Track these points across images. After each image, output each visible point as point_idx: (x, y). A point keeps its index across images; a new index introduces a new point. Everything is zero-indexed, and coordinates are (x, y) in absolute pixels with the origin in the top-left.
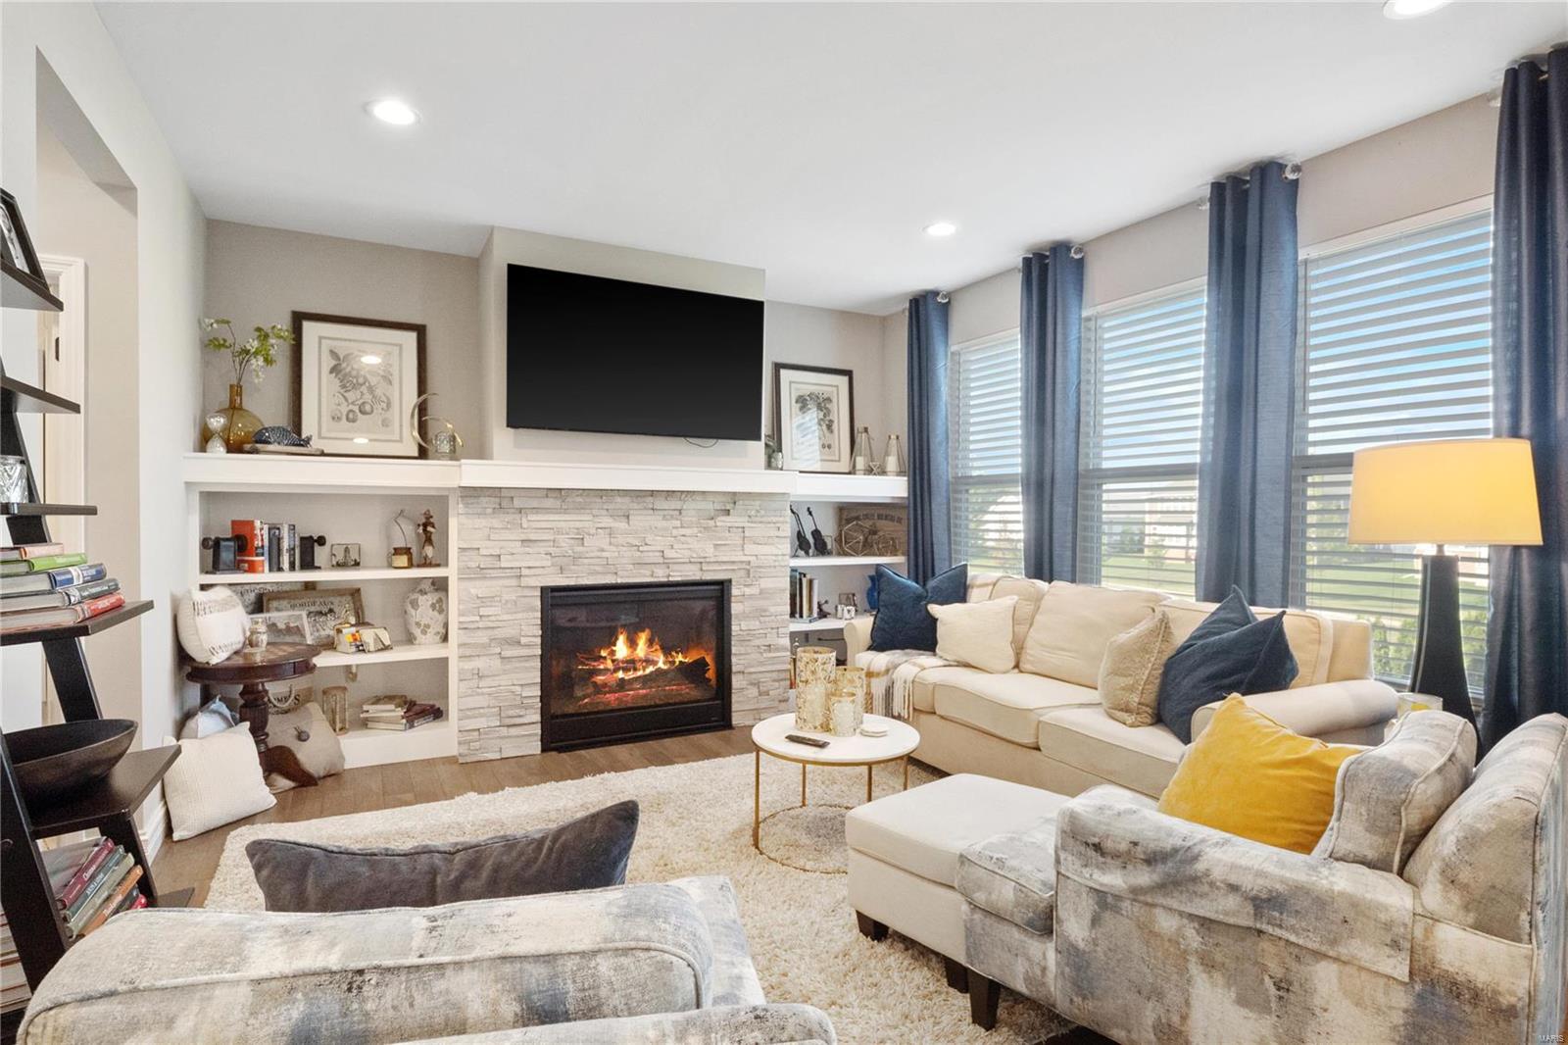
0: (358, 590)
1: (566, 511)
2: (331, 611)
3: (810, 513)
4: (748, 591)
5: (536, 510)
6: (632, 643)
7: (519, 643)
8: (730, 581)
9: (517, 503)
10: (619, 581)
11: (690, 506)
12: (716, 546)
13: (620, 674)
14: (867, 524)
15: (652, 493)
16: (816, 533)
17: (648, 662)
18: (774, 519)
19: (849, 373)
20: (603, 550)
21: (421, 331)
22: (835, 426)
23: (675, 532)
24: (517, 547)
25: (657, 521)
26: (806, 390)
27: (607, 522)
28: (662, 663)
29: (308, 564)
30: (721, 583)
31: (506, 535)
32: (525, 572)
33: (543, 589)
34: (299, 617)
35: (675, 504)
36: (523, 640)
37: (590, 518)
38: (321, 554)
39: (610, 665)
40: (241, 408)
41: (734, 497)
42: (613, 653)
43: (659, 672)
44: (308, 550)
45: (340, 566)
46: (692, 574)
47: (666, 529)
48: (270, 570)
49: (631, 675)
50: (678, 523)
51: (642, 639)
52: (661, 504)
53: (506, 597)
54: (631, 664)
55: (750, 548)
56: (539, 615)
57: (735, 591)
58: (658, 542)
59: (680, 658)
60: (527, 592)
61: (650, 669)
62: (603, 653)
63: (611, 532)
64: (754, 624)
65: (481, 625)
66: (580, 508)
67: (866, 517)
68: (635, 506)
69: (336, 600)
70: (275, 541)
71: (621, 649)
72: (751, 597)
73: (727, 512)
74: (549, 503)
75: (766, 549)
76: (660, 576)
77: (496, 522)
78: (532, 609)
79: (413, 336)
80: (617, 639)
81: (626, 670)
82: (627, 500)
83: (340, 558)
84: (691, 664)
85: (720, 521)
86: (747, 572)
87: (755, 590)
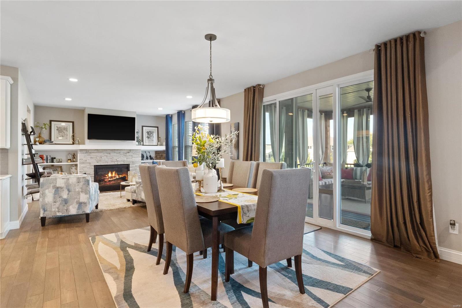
0: (61, 167)
1: (99, 153)
2: (57, 170)
3: (149, 152)
4: (133, 166)
5: (93, 153)
6: (112, 174)
7: (90, 174)
8: (129, 164)
9: (90, 151)
10: (108, 164)
11: (122, 152)
12: (127, 158)
13: (110, 179)
14: (161, 154)
15: (114, 150)
16: (150, 156)
17: (115, 177)
18: (138, 154)
19: (158, 127)
20: (105, 159)
21: (73, 122)
23: (119, 156)
24: (90, 159)
25: (115, 154)
26: (148, 131)
27: (106, 154)
28: (117, 177)
29: (53, 162)
30: (128, 164)
31: (88, 157)
32: (91, 163)
33: (94, 166)
34: (51, 171)
35: (119, 151)
36: (91, 174)
37: (103, 154)
38: (55, 160)
39: (108, 178)
40: (41, 137)
41: (130, 150)
42: (108, 175)
43: (117, 179)
44: (53, 159)
45: (58, 162)
46: (122, 163)
47: (117, 156)
48: (46, 163)
49: (112, 179)
50: (119, 154)
51: (114, 173)
52: (116, 151)
53: (87, 167)
54: (112, 177)
55: (133, 159)
56: (94, 170)
57: (130, 166)
58: (115, 158)
59: (121, 176)
60: (92, 166)
61: (115, 178)
62: (106, 176)
63: (107, 156)
65: (83, 171)
66: (101, 152)
67: (161, 153)
68: (111, 152)
69: (57, 168)
70: (47, 158)
71: (110, 175)
72: (134, 167)
73: (129, 153)
74: (95, 151)
75: (137, 159)
76: (116, 163)
77: (86, 155)
78: (92, 169)
79: (71, 123)
80: (109, 173)
81: (111, 178)
82: (110, 151)
83: (58, 161)
84: (123, 177)
85: (128, 154)
86: (133, 163)
87: (134, 166)
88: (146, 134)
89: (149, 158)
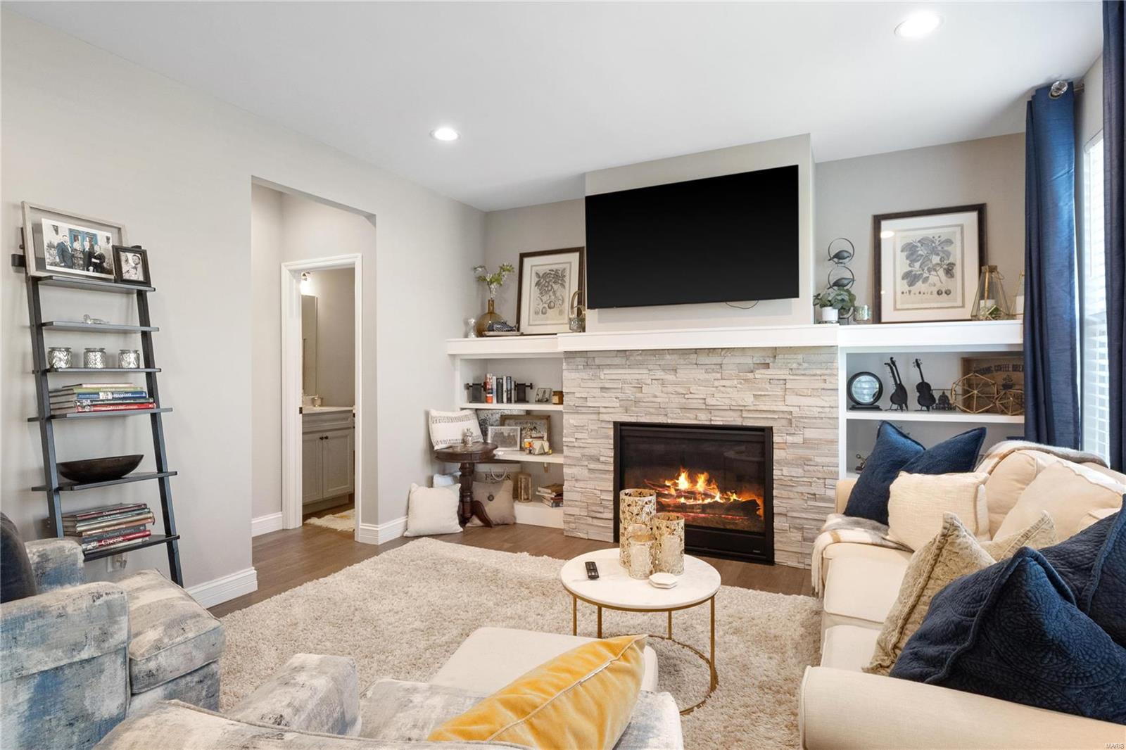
0: (549, 416)
1: (630, 367)
2: (535, 428)
3: (918, 365)
4: (790, 439)
5: (609, 366)
6: (693, 480)
7: (599, 460)
8: (771, 428)
9: (597, 361)
10: (670, 421)
11: (728, 360)
12: (755, 396)
13: (683, 500)
15: (696, 351)
16: (924, 388)
17: (706, 495)
18: (818, 372)
20: (656, 397)
22: (957, 270)
23: (716, 383)
24: (597, 392)
25: (700, 374)
26: (916, 237)
27: (660, 374)
28: (718, 497)
29: (522, 399)
30: (762, 429)
31: (590, 384)
32: (602, 410)
33: (615, 423)
34: (516, 430)
35: (715, 359)
36: (602, 459)
37: (646, 371)
38: (532, 394)
39: (673, 492)
40: (494, 313)
41: (775, 352)
42: (676, 484)
43: (714, 505)
44: (521, 392)
45: (540, 401)
47: (707, 380)
48: (498, 402)
49: (691, 502)
50: (719, 376)
51: (702, 478)
52: (703, 359)
53: (592, 427)
54: (690, 494)
55: (792, 399)
56: (612, 441)
57: (776, 439)
58: (700, 392)
59: (734, 497)
60: (604, 425)
61: (708, 501)
62: (668, 483)
63: (663, 382)
64: (797, 472)
65: (576, 444)
66: (640, 365)
67: (999, 368)
68: (682, 361)
69: (538, 422)
70: (500, 385)
71: (683, 482)
72: (794, 445)
73: (767, 366)
74: (617, 361)
75: (823, 401)
76: (703, 419)
77: (584, 375)
78: (607, 437)
79: (579, 256)
80: (679, 474)
81: (686, 498)
82: (675, 357)
83: (540, 397)
84: (744, 502)
85: (760, 374)
86: (790, 421)
87: (798, 439)
88: (902, 257)
89: (913, 395)
